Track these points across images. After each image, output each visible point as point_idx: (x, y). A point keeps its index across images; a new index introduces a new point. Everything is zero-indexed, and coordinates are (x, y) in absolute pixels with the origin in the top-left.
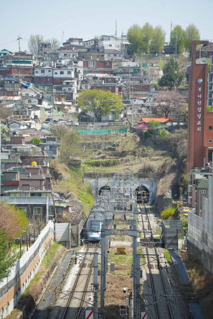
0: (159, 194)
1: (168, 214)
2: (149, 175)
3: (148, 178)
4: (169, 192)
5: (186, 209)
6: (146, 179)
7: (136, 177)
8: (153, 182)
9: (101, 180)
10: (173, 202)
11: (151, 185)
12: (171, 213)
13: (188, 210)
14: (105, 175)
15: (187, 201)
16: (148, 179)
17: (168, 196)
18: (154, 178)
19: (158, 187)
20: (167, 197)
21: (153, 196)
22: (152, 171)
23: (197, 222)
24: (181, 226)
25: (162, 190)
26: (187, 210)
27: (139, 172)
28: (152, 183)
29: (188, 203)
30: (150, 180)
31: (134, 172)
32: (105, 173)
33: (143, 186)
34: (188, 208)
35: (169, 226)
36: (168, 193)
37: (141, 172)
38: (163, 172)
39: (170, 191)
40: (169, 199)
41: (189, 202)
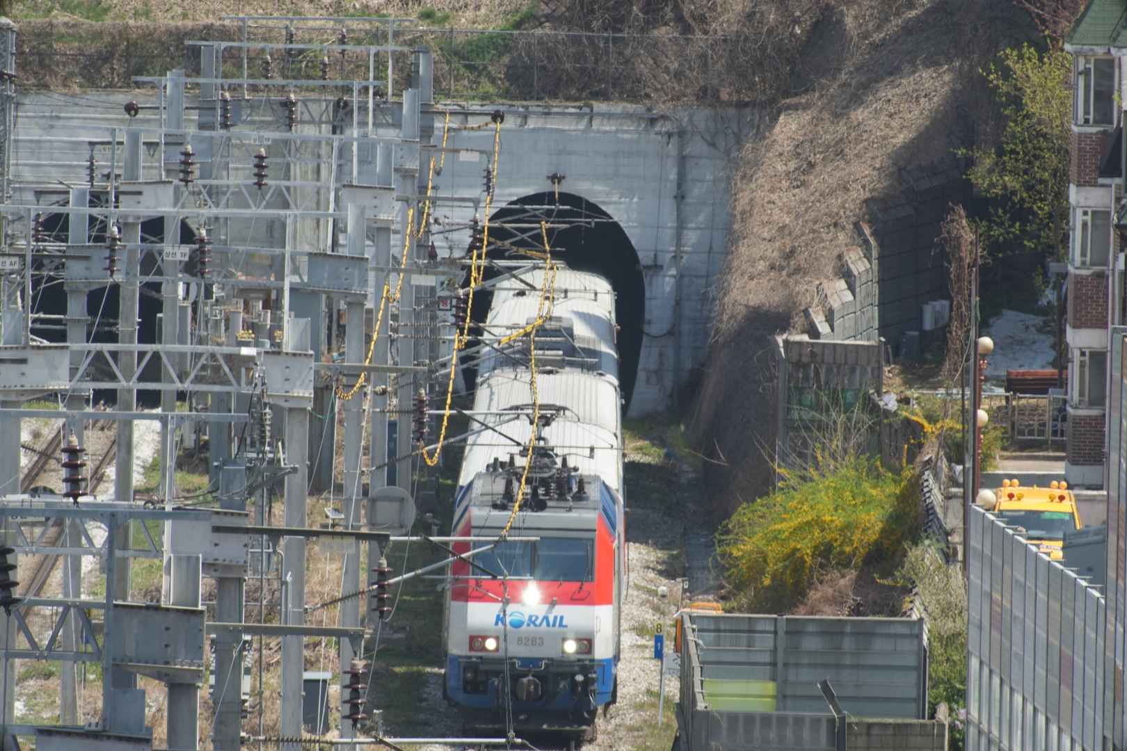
0: (755, 299)
1: (805, 547)
2: (643, 67)
3: (633, 97)
4: (847, 275)
5: (1027, 481)
6: (609, 116)
7: (487, 87)
8: (697, 146)
9: (52, 121)
10: (890, 402)
11: (671, 188)
12: (847, 527)
13: (1057, 489)
14: (106, 57)
15: (1060, 382)
16: (631, 107)
17: (830, 318)
18: (706, 95)
19: (746, 215)
20: (813, 332)
21: (686, 327)
22: (680, 19)
23: (1055, 642)
24: (905, 685)
25: (790, 255)
26: (1035, 500)
27: (518, 25)
28: (682, 160)
29: (1061, 413)
30: (653, 121)
31: (463, 21)
32: (97, 35)
33: (566, 198)
34: (1059, 468)
35: (770, 688)
36: (839, 292)
37: (546, 30)
38: (816, 26)
39: (859, 264)
40: (845, 359)
41: (1074, 393)
